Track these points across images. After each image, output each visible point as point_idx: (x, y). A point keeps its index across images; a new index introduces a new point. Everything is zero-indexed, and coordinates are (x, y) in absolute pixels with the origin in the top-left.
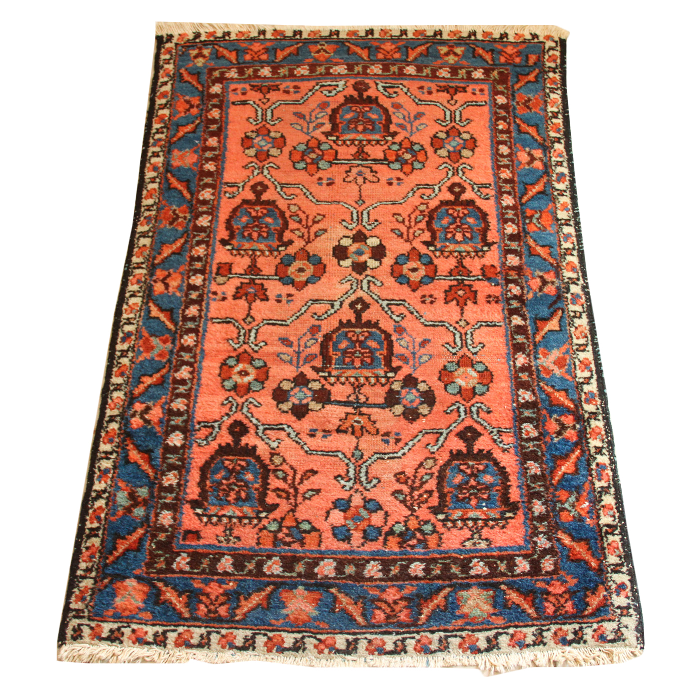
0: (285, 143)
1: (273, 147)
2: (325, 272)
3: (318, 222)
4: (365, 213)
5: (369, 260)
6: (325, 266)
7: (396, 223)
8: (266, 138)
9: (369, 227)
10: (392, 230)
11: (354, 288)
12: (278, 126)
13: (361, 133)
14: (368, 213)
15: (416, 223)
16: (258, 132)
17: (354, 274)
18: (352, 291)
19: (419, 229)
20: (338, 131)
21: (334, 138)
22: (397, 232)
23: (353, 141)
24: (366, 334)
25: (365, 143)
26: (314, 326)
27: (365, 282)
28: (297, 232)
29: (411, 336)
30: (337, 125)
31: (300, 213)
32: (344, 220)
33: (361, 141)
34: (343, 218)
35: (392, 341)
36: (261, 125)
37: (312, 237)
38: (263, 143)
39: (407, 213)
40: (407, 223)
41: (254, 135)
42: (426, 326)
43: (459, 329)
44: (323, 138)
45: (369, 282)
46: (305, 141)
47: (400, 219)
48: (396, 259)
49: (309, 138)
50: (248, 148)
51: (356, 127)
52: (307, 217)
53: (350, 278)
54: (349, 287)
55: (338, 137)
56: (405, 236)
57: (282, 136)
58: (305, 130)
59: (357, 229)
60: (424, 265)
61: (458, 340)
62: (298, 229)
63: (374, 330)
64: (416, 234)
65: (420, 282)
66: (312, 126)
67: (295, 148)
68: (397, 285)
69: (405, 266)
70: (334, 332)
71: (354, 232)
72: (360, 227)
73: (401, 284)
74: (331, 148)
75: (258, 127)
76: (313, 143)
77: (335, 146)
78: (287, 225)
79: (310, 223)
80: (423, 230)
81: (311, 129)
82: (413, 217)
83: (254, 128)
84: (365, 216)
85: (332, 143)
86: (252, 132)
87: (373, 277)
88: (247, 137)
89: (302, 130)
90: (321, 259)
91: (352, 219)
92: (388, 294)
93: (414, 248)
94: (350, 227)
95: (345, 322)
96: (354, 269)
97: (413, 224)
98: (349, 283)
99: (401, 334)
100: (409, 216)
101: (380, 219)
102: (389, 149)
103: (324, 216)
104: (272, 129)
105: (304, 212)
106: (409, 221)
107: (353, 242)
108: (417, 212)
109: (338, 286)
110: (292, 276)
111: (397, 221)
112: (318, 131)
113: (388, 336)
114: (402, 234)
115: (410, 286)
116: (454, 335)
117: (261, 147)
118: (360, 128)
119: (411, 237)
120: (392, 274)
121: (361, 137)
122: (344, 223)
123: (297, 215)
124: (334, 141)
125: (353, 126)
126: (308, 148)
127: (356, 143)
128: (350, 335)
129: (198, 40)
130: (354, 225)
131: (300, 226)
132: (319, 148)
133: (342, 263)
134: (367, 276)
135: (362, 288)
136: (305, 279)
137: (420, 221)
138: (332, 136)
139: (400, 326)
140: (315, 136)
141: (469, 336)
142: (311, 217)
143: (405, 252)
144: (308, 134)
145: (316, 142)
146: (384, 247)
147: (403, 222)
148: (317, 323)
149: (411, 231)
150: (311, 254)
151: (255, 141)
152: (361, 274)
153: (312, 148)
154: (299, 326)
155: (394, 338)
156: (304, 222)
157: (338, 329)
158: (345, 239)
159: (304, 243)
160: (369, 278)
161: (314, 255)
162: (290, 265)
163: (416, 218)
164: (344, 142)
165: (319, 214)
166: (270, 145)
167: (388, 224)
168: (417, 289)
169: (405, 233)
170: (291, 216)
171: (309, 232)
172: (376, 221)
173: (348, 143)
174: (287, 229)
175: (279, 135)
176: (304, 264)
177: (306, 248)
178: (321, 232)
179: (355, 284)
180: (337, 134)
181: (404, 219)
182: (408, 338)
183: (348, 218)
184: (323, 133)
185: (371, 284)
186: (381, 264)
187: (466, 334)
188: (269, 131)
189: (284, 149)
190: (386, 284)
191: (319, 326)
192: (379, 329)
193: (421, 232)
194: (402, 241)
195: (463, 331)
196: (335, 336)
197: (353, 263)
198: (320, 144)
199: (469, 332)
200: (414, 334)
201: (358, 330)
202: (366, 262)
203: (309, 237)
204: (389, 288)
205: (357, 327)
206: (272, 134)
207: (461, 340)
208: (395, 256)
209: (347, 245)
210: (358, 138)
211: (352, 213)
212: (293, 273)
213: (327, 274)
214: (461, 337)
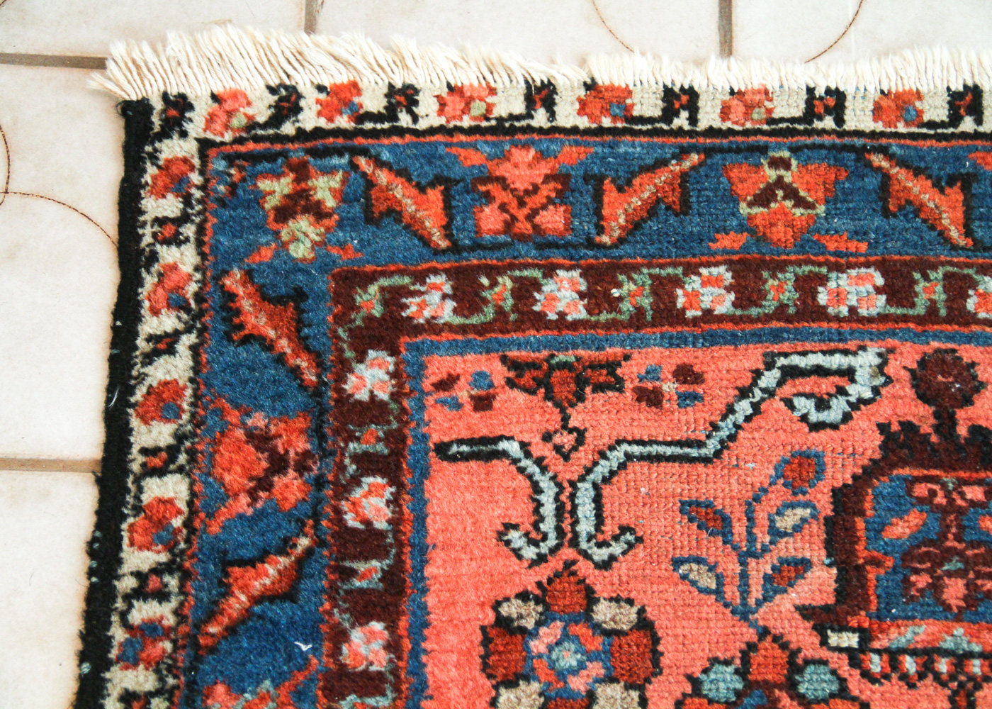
0: (656, 656)
1: (611, 679)
8: (580, 629)
12: (621, 568)
13: (958, 619)
16: (542, 596)
20: (864, 603)
21: (851, 640)
23: (927, 655)
25: (976, 667)
30: (860, 569)
33: (960, 659)
36: (555, 564)
38: (568, 658)
41: (527, 614)
44: (803, 637)
46: (735, 650)
49: (750, 634)
50: (511, 683)
51: (936, 587)
55: (866, 637)
57: (644, 624)
58: (731, 592)
66: (760, 569)
67: (696, 683)
74: (843, 692)
75: (543, 573)
76: (768, 665)
77: (856, 685)
81: (756, 592)
83: (530, 580)
85: (845, 669)
86: (524, 596)
88: (503, 623)
89: (718, 592)
104: (601, 583)
112: (787, 602)
117: (562, 675)
118: (955, 591)
121: (958, 637)
124: (855, 657)
125: (922, 581)
126: (750, 686)
127: (943, 666)
129: (288, 129)
132: (791, 686)
138: (843, 628)
140: (777, 627)
144: (744, 614)
145: (782, 656)
151: (537, 646)
153: (768, 686)
164: (893, 656)
166: (596, 669)
173: (910, 664)
175: (631, 614)
180: (862, 619)
184: (806, 612)
188: (591, 598)
189: (651, 690)
198: (795, 666)
206: (604, 612)
210: (948, 644)
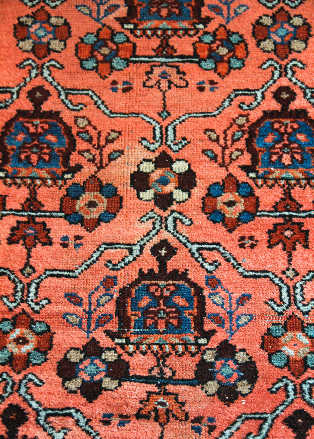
0: (70, 33)
1: (55, 38)
2: (121, 207)
3: (112, 141)
4: (170, 128)
5: (175, 191)
6: (121, 199)
7: (208, 142)
8: (46, 25)
9: (175, 148)
10: (204, 151)
11: (158, 227)
12: (60, 8)
13: (165, 19)
14: (174, 129)
15: (233, 141)
16: (34, 16)
17: (157, 209)
18: (154, 232)
19: (237, 150)
20: (136, 16)
21: (131, 26)
22: (209, 153)
23: (154, 30)
24: (172, 288)
25: (169, 33)
26: (108, 277)
27: (170, 219)
28: (86, 154)
29: (226, 290)
30: (135, 8)
31: (89, 128)
32: (144, 139)
33: (165, 30)
34: (143, 135)
35: (204, 297)
36: (38, 7)
37: (105, 160)
38: (41, 33)
39: (223, 129)
40: (222, 141)
41: (29, 21)
42: (245, 277)
43: (286, 281)
44: (117, 26)
45: (175, 219)
46: (95, 30)
47: (214, 136)
48: (209, 189)
49: (100, 26)
50: (23, 40)
51: (159, 11)
52: (99, 134)
53: (151, 214)
54: (151, 227)
55: (136, 25)
56: (219, 159)
57: (66, 24)
58: (94, 15)
59: (161, 150)
60: (243, 197)
61: (285, 295)
62: (88, 151)
63: (181, 282)
64: (233, 156)
65: (238, 219)
66: (103, 8)
67: (82, 40)
68: (210, 223)
69: (219, 199)
70: (132, 285)
71: (157, 154)
72: (164, 147)
73: (215, 222)
74: (128, 40)
75: (34, 10)
76: (105, 33)
77: (132, 38)
78: (75, 145)
79: (103, 143)
80: (242, 151)
81: (102, 14)
82: (229, 133)
83: (30, 12)
84: (170, 133)
85: (129, 34)
86: (28, 16)
87: (180, 213)
88: (21, 24)
89: (90, 15)
90: (116, 189)
91: (154, 138)
92: (199, 236)
93: (230, 175)
94: (152, 147)
95: (146, 272)
96: (156, 204)
97: (229, 143)
98: (151, 221)
99: (214, 288)
100: (225, 132)
101: (189, 137)
102: (201, 41)
103: (120, 133)
104: (52, 13)
105: (95, 128)
106: (225, 139)
107: (156, 167)
108: (235, 127)
109: (137, 225)
110: (81, 213)
111: (210, 139)
112: (111, 17)
113: (199, 290)
114: (216, 156)
115: (225, 225)
116: (280, 288)
117: (40, 38)
118: (164, 12)
119: (227, 160)
120: (203, 209)
121: (164, 24)
122: (145, 143)
123: (87, 132)
124: (132, 31)
125: (154, 10)
126: (99, 40)
127: (159, 33)
128: (152, 289)
130: (157, 145)
131: (90, 147)
132: (112, 40)
133: (142, 194)
134: (173, 211)
135: (166, 227)
136: (96, 216)
137: (238, 139)
138: (129, 23)
139: (213, 278)
140: (108, 24)
141: (298, 291)
142: (104, 135)
143: (219, 180)
144: (98, 20)
145: (110, 31)
146: (194, 173)
147: (217, 140)
148: (112, 273)
149: (227, 152)
150: (104, 182)
151: (32, 30)
152: (165, 209)
153: (104, 40)
154: (90, 277)
155: (206, 293)
156: (95, 142)
157: (137, 282)
158: (145, 164)
159: (95, 169)
160: (175, 215)
161: (108, 185)
162: (78, 198)
163: (233, 136)
164: (144, 31)
165: (113, 131)
166: (51, 36)
167: (199, 143)
168: (234, 229)
169: (220, 155)
170: (78, 133)
171: (101, 155)
172: (184, 139)
173: (149, 32)
174: (74, 150)
175: (62, 21)
176: (95, 197)
177: (98, 175)
178: (116, 155)
179: (158, 223)
180: (135, 20)
181: (218, 137)
182: (223, 294)
183: (149, 136)
184: (117, 19)
185: (178, 222)
186: (189, 196)
187: (295, 287)
188: (49, 16)
189: (68, 42)
190: (196, 223)
191: (115, 278)
192: (188, 281)
193: (239, 153)
194: (216, 165)
195: (291, 284)
196: (134, 291)
197: (155, 194)
198: (113, 34)
199: (298, 285)
200: (231, 288)
201: (162, 283)
202: (171, 193)
203: (101, 160)
204: (200, 227)
205: (161, 279)
206: (53, 20)
207: (289, 295)
208: (207, 185)
209: (148, 171)
210: (161, 26)
211: (154, 129)
212: (81, 208)
213: (124, 210)
214: (288, 291)
